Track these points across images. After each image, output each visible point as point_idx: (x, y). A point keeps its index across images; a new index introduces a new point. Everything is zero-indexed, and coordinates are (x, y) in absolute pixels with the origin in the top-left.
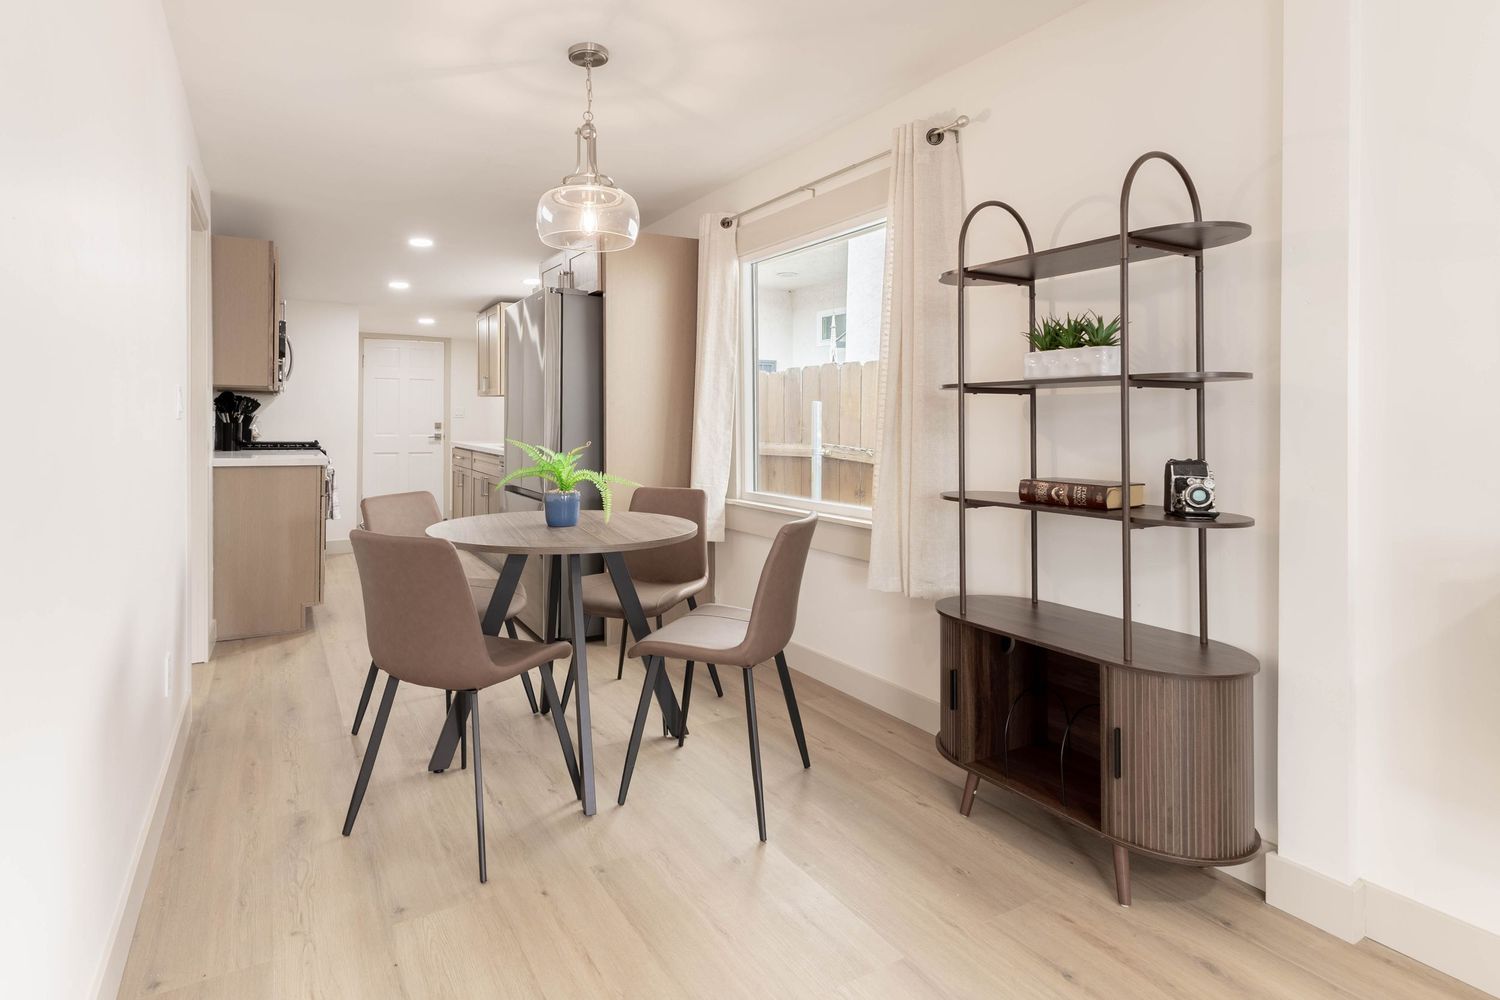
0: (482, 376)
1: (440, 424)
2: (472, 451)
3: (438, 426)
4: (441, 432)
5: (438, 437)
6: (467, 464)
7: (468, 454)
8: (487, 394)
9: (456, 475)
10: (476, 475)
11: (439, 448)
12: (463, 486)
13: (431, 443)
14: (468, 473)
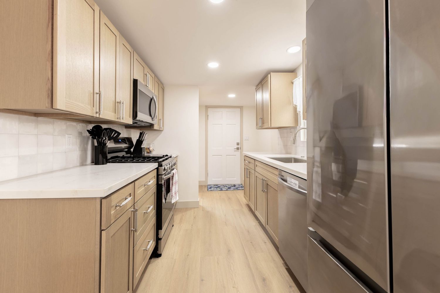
0: (259, 118)
1: (239, 143)
2: (255, 160)
3: (238, 144)
4: (239, 146)
5: (238, 149)
6: (252, 166)
7: (253, 161)
8: (262, 128)
9: (246, 170)
10: (257, 174)
11: (238, 153)
12: (250, 178)
13: (235, 151)
14: (253, 172)
